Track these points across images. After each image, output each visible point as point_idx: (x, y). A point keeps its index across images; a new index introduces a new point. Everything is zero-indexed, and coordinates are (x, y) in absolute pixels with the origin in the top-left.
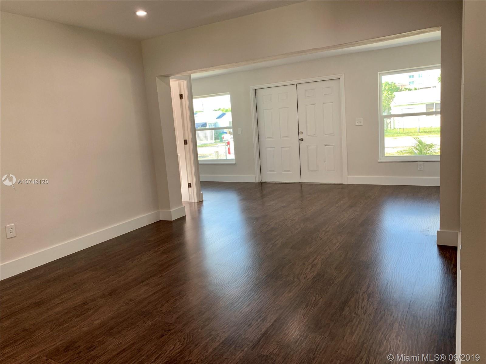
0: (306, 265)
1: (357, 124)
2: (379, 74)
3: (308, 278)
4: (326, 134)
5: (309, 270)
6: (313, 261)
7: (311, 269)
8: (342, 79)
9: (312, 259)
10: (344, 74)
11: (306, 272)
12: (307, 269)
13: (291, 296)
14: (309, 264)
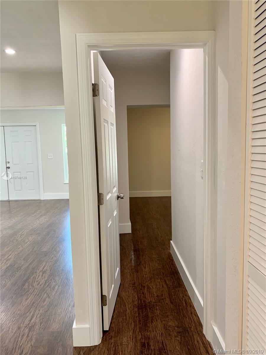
0: (38, 273)
1: (49, 158)
2: (63, 125)
3: (40, 283)
4: (27, 164)
5: (40, 277)
6: (43, 268)
7: (42, 276)
8: (38, 126)
9: (42, 267)
10: (39, 123)
11: (38, 279)
12: (39, 276)
13: (28, 303)
14: (40, 272)
